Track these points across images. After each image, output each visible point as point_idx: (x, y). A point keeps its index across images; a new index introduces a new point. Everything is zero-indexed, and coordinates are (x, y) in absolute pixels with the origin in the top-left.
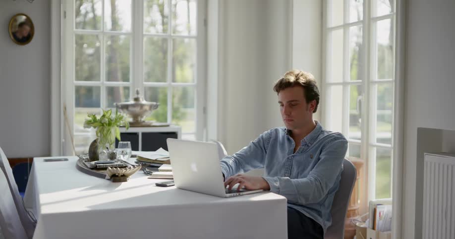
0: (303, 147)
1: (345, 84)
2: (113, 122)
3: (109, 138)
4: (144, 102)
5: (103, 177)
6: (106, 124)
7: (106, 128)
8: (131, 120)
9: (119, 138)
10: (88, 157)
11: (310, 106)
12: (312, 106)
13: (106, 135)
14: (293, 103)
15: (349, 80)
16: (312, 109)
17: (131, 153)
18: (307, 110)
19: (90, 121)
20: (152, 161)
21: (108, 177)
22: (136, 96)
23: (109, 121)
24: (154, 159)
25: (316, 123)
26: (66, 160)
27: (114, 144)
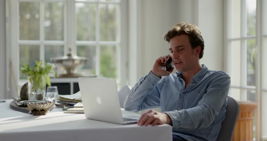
0: (192, 84)
1: (242, 39)
2: (43, 71)
3: (41, 84)
4: (75, 57)
5: (26, 112)
6: (38, 73)
7: (38, 76)
8: (65, 72)
9: (49, 84)
10: (20, 99)
11: (195, 51)
12: (198, 51)
13: (38, 81)
14: (180, 48)
15: (245, 36)
16: (197, 53)
17: (57, 96)
18: (193, 54)
19: (25, 71)
20: (70, 101)
21: (30, 112)
22: (68, 53)
23: (40, 70)
24: (72, 99)
25: (203, 65)
26: (4, 102)
27: (45, 89)
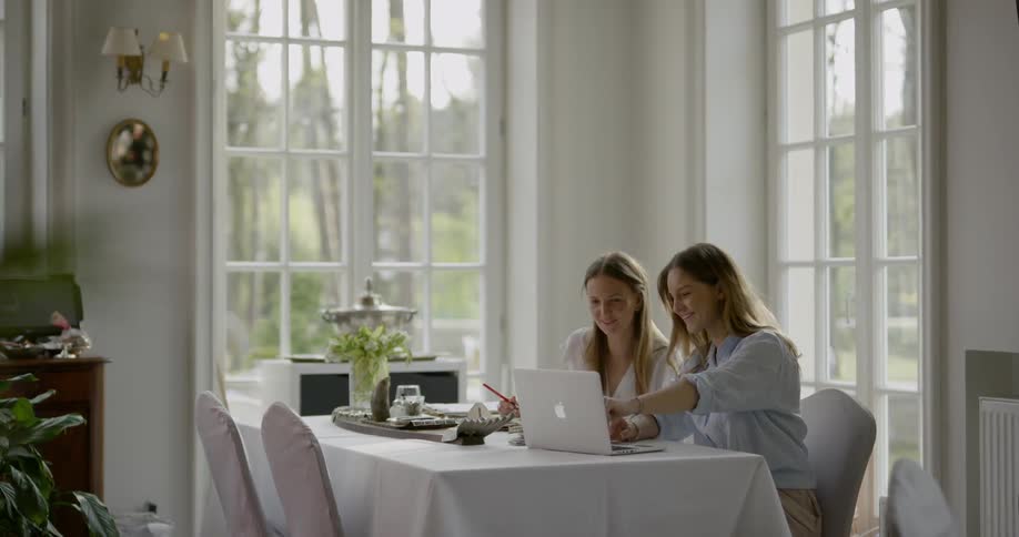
1: (818, 265)
4: (383, 307)
5: (438, 439)
6: (374, 352)
7: (373, 359)
15: (827, 257)
19: (339, 347)
22: (365, 294)
23: (377, 347)
